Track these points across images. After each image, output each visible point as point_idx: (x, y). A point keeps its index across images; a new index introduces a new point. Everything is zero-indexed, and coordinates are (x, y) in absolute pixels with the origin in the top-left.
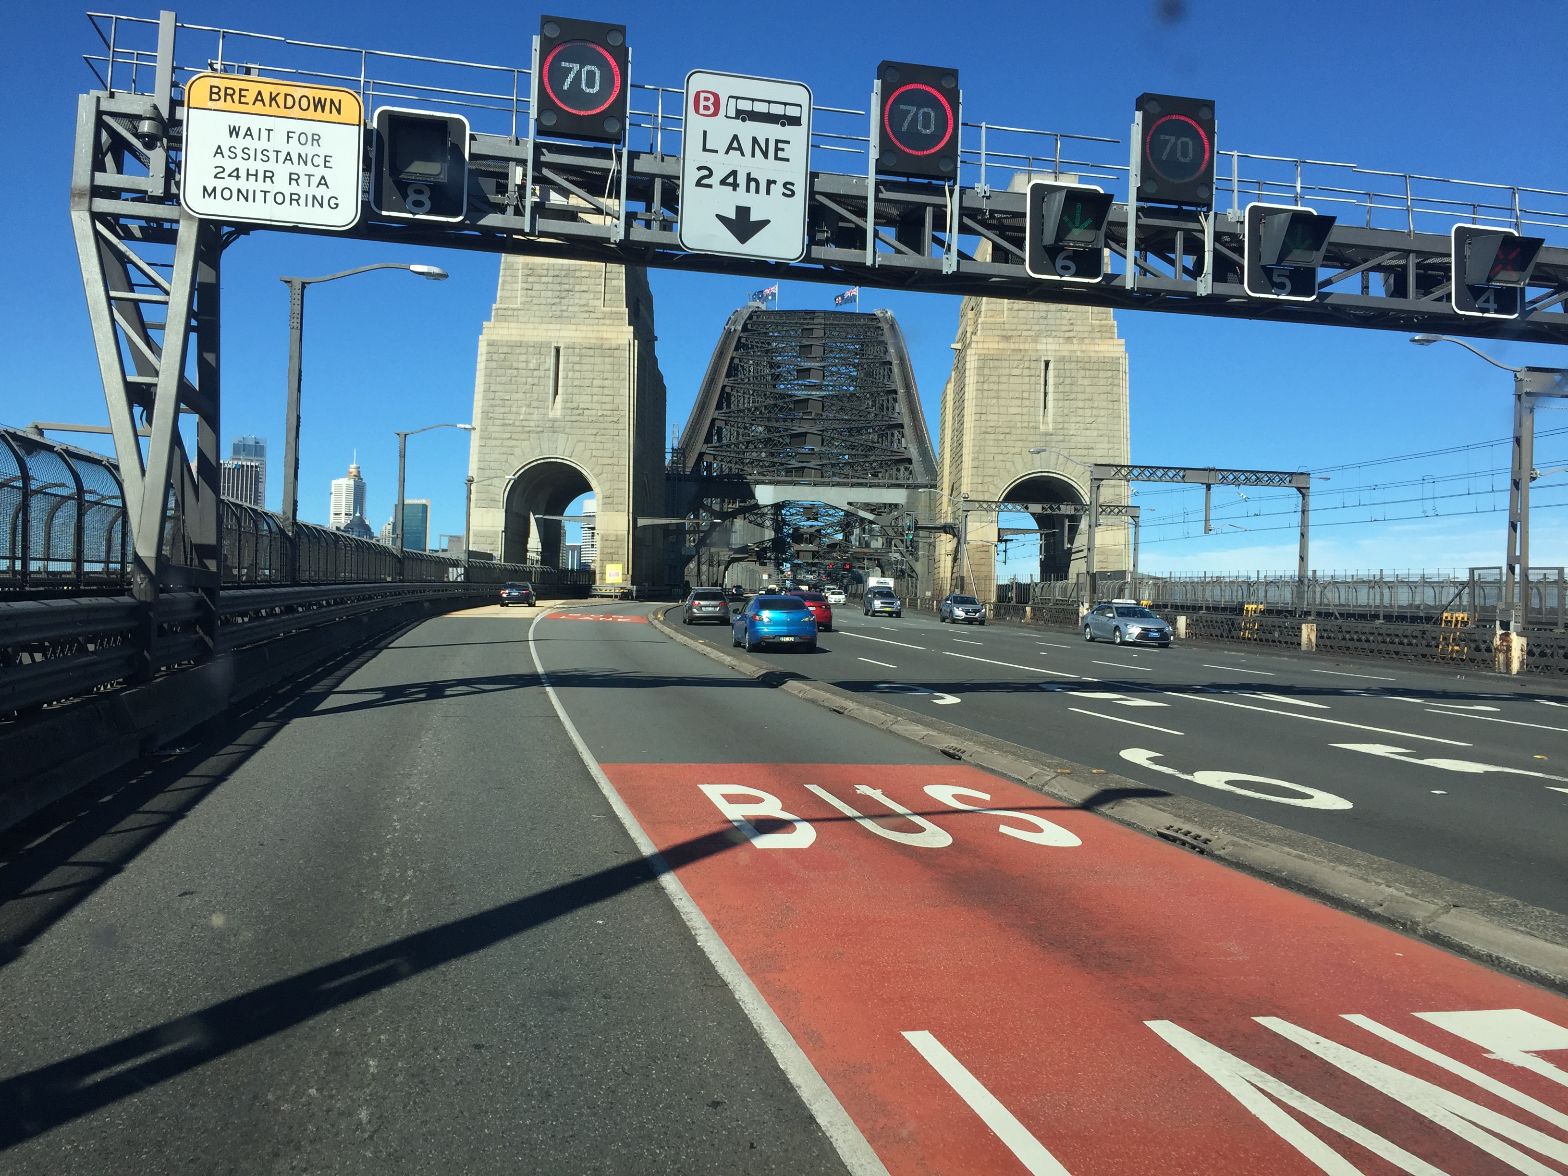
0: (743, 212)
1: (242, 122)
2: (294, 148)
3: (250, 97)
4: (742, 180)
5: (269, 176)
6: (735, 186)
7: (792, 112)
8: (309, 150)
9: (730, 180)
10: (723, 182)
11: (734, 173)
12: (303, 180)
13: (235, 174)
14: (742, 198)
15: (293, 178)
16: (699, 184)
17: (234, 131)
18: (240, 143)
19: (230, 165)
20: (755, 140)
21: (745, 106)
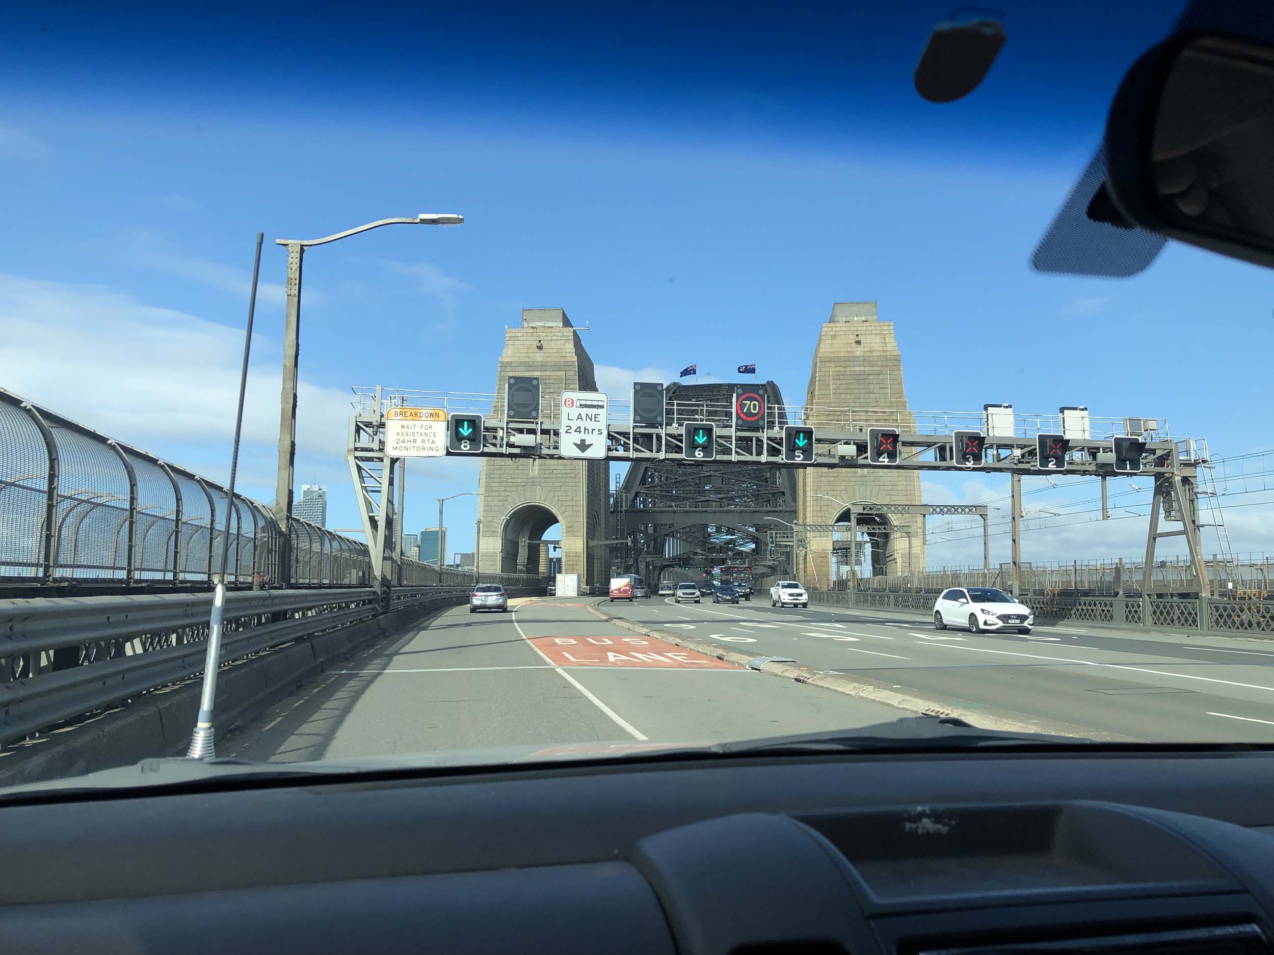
0: (583, 441)
1: (405, 423)
2: (423, 431)
3: (408, 414)
4: (582, 430)
5: (415, 441)
6: (580, 432)
7: (601, 403)
8: (428, 431)
9: (578, 430)
10: (575, 431)
11: (580, 427)
12: (427, 442)
13: (404, 441)
14: (582, 436)
15: (423, 441)
16: (566, 432)
17: (403, 427)
18: (405, 430)
19: (402, 438)
20: (587, 415)
21: (583, 403)
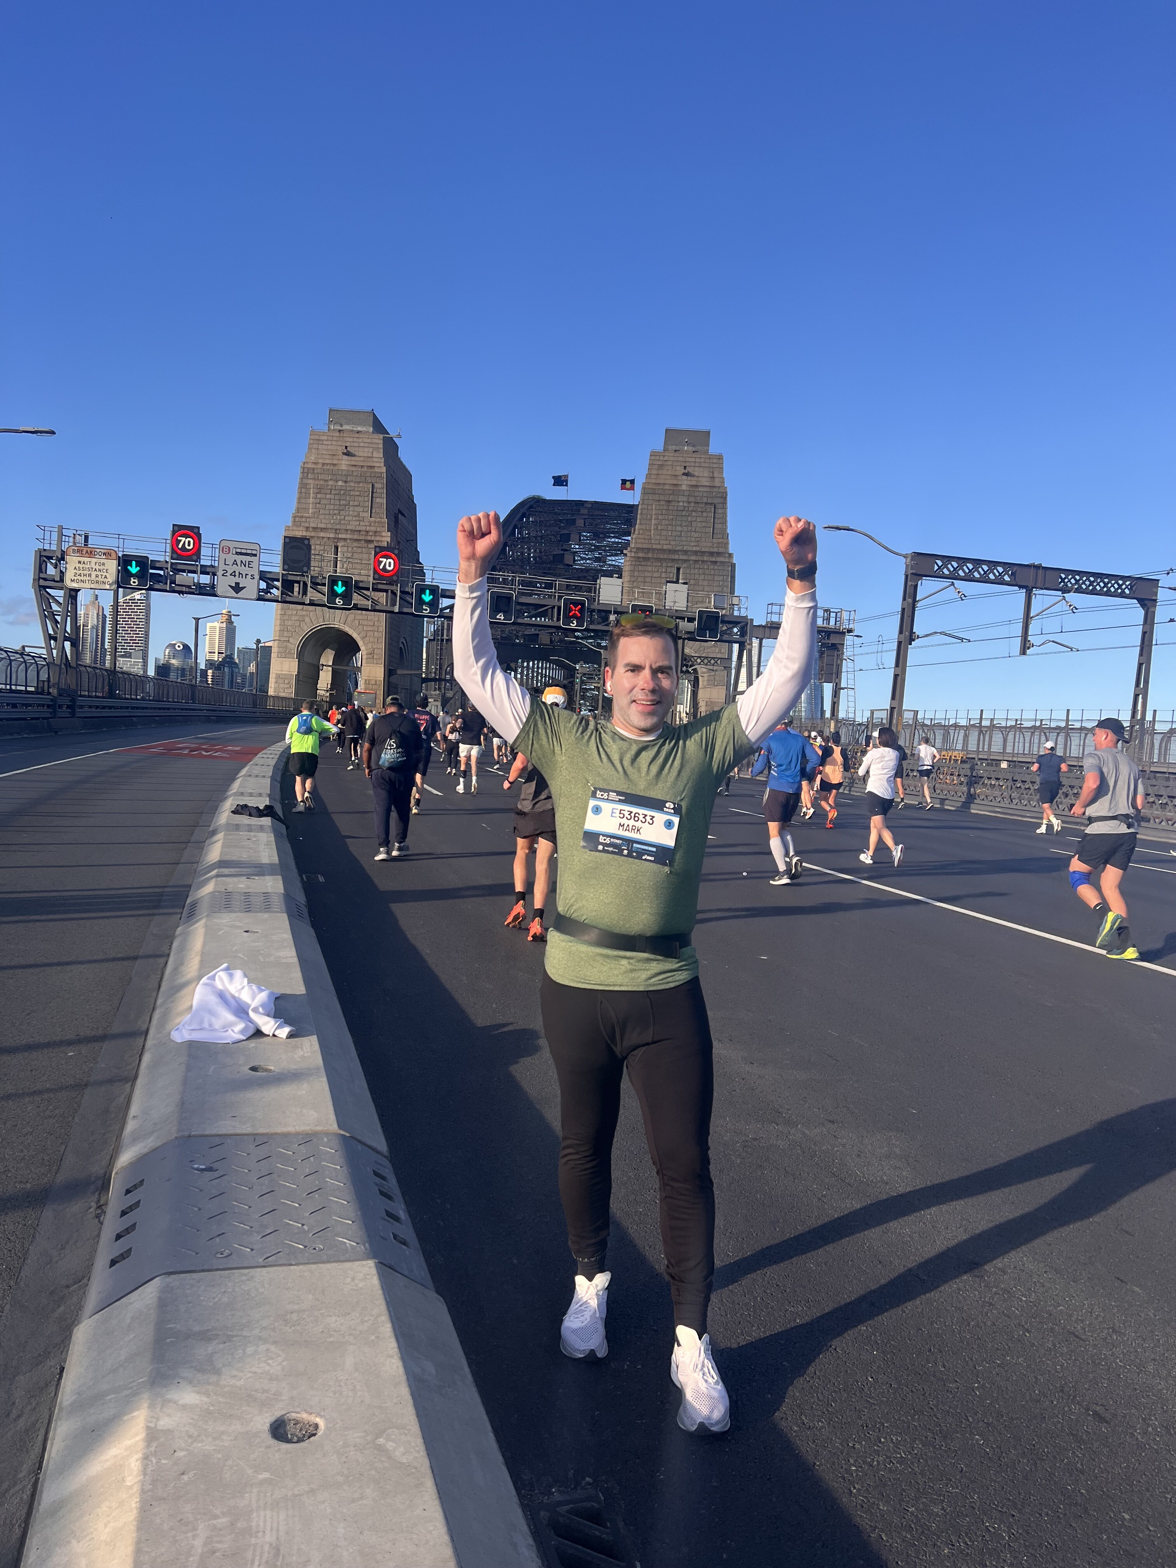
0: (237, 584)
1: (82, 559)
2: (97, 567)
3: (84, 552)
4: (237, 574)
5: (90, 575)
6: (235, 576)
7: (254, 552)
8: (102, 567)
9: (233, 574)
10: (231, 575)
11: (235, 572)
12: (100, 577)
13: (80, 575)
14: (237, 580)
15: (97, 576)
16: (223, 575)
17: (80, 562)
18: (81, 566)
19: (79, 572)
20: (242, 562)
21: (239, 550)
